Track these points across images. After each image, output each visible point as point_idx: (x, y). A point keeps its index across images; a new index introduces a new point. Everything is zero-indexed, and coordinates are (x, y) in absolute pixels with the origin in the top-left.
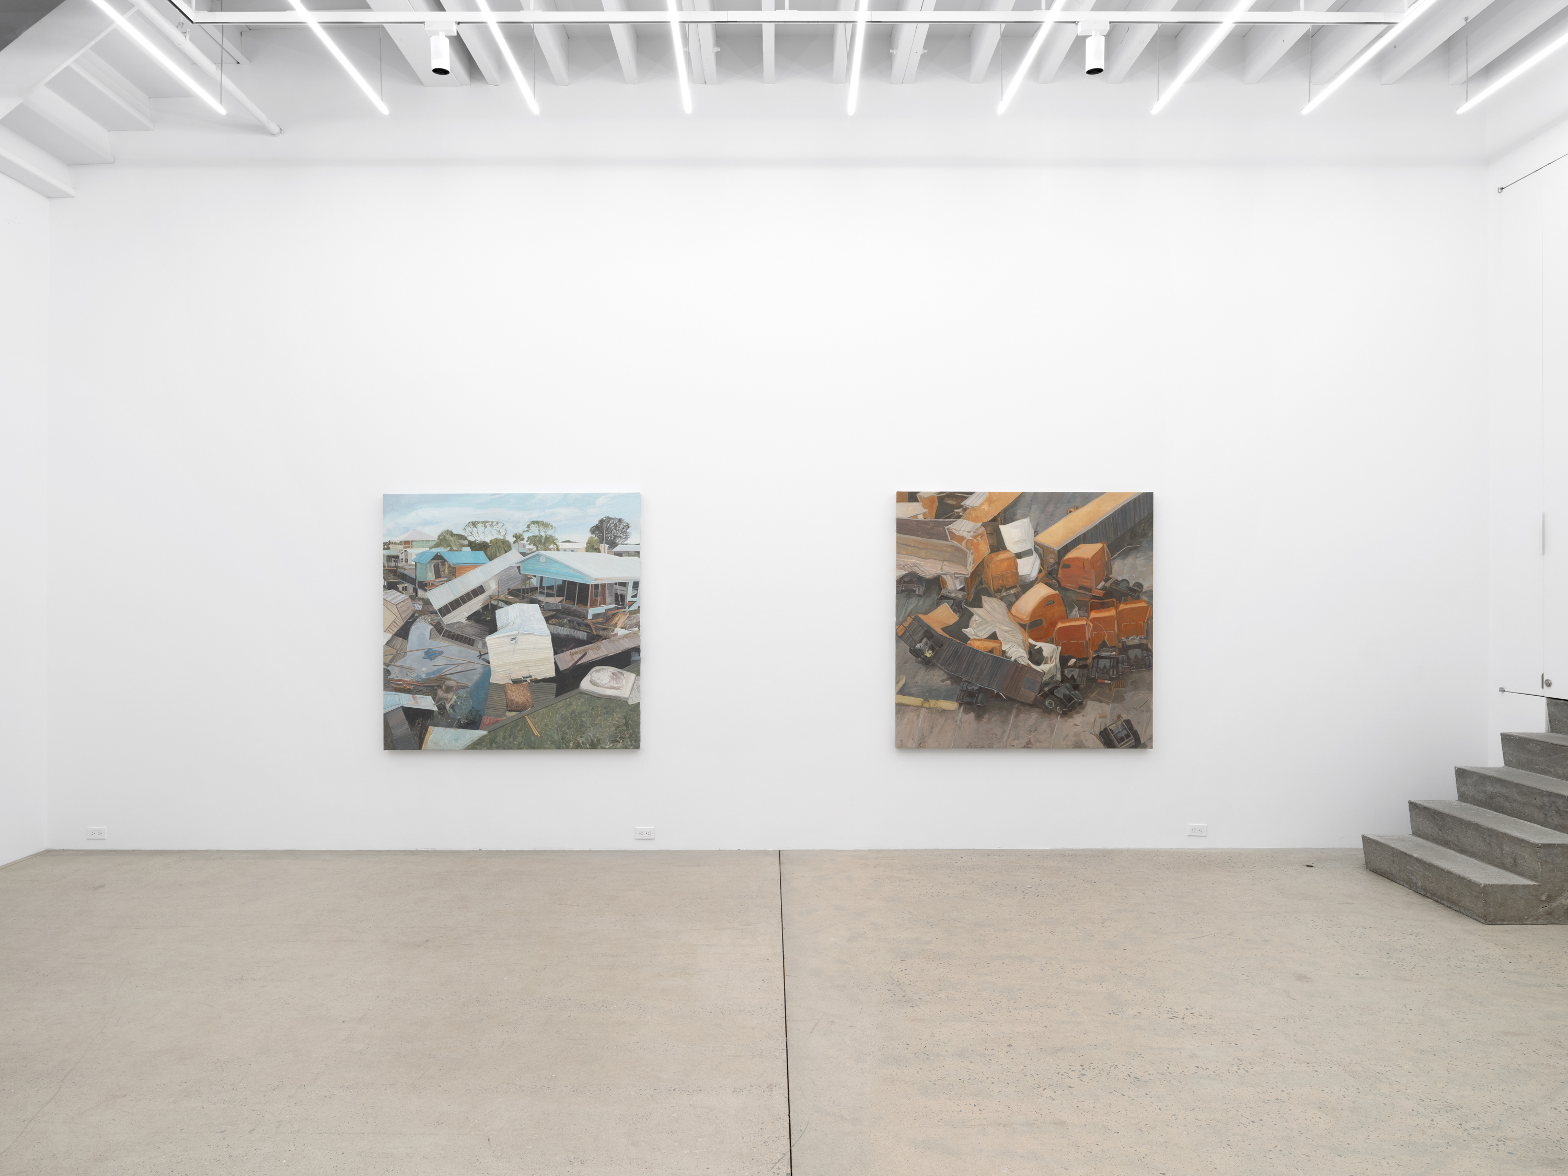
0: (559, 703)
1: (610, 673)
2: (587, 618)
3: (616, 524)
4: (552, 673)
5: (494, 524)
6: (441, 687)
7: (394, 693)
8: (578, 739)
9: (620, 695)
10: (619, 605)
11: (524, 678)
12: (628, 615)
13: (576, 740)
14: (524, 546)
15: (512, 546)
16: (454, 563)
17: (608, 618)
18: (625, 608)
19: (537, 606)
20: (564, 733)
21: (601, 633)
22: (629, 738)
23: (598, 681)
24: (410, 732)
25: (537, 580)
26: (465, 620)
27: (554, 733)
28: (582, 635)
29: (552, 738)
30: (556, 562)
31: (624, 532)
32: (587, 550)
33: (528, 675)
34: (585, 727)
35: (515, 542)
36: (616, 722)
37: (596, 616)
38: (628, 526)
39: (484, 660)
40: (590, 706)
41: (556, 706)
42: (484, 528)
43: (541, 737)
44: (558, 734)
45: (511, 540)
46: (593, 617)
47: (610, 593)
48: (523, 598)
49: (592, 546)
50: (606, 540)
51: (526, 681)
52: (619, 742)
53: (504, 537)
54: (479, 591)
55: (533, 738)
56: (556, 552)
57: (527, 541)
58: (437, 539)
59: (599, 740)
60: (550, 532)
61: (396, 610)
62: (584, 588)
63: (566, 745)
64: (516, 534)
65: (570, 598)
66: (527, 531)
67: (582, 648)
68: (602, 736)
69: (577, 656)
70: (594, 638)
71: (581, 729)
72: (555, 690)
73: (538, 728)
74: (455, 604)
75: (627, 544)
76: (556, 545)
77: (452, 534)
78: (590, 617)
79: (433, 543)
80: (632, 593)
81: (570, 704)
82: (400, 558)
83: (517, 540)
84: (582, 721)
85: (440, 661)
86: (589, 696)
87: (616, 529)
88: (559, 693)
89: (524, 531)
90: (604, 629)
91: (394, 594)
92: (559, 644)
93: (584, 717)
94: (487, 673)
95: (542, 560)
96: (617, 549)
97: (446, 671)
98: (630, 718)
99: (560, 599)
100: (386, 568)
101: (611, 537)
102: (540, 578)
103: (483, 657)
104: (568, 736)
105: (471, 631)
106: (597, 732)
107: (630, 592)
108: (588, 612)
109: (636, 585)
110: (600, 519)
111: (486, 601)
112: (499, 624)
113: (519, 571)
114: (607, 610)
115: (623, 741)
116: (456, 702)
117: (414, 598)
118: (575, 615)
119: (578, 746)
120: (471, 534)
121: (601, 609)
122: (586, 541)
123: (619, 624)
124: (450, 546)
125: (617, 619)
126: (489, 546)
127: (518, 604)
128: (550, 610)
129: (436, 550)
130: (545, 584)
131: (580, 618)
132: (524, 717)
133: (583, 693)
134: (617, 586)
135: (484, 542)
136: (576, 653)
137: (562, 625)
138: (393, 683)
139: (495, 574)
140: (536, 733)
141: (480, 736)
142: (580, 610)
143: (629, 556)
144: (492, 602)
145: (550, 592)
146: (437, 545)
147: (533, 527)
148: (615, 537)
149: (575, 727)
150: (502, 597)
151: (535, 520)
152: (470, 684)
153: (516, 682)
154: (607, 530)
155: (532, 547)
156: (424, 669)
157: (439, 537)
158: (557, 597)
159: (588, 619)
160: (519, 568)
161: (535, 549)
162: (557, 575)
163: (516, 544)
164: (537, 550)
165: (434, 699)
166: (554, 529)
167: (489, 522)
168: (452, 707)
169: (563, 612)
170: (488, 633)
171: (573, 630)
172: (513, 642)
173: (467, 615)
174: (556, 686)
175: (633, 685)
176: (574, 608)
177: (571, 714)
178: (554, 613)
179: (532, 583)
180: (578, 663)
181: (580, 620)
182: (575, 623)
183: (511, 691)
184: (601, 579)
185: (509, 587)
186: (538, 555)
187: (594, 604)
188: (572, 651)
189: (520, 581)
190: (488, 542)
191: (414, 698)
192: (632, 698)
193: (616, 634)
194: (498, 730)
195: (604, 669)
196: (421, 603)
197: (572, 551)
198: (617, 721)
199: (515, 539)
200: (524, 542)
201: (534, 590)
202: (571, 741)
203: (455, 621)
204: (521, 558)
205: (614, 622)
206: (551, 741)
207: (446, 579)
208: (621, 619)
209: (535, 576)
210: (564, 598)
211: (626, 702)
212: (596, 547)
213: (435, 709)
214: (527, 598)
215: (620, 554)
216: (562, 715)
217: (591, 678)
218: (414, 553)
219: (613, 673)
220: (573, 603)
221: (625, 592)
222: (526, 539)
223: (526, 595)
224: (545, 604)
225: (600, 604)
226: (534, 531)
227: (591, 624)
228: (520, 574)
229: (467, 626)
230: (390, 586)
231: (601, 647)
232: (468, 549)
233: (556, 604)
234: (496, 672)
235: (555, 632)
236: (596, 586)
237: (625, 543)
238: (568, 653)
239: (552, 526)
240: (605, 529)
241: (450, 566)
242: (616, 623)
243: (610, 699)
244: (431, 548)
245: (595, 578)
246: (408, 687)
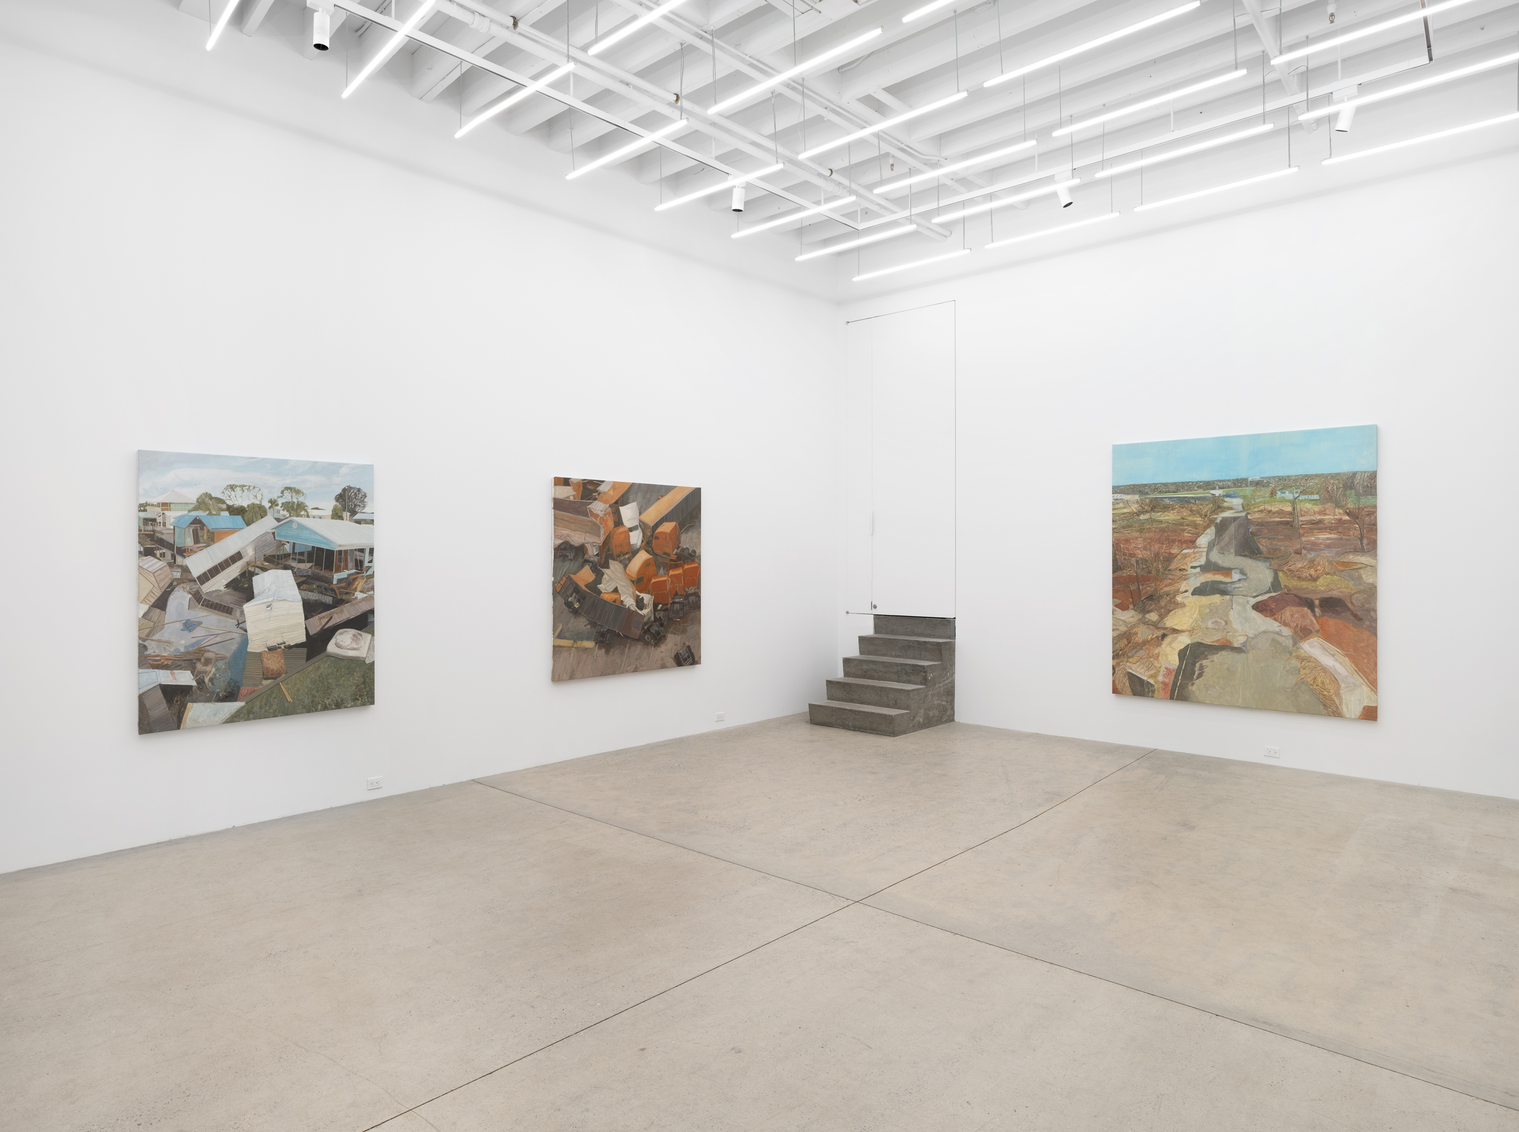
0: (309, 668)
1: (351, 635)
2: (332, 583)
3: (355, 493)
4: (303, 639)
5: (251, 488)
6: (199, 660)
7: (151, 670)
8: (325, 701)
9: (359, 656)
10: (358, 570)
11: (278, 644)
12: (365, 579)
13: (323, 702)
14: (278, 512)
15: (268, 511)
16: (213, 527)
17: (349, 582)
18: (363, 573)
19: (290, 571)
20: (314, 696)
21: (344, 597)
22: (366, 695)
23: (342, 643)
24: (168, 711)
25: (290, 546)
26: (223, 587)
27: (305, 697)
28: (328, 600)
29: (304, 702)
30: (307, 528)
31: (362, 501)
32: (333, 518)
33: (282, 642)
34: (331, 688)
35: (270, 508)
36: (356, 682)
37: (340, 581)
38: (365, 496)
39: (241, 628)
40: (335, 668)
41: (307, 670)
42: (241, 492)
43: (294, 702)
44: (308, 698)
45: (267, 505)
46: (337, 582)
47: (351, 559)
48: (278, 564)
49: (337, 514)
50: (348, 508)
51: (280, 648)
52: (358, 700)
53: (261, 502)
54: (237, 557)
55: (286, 704)
56: (306, 518)
57: (281, 507)
58: (195, 502)
59: (343, 699)
60: (301, 499)
61: (153, 579)
62: (330, 553)
63: (315, 708)
64: (271, 500)
65: (318, 564)
66: (281, 496)
67: (329, 612)
68: (345, 695)
69: (324, 620)
70: (339, 603)
71: (328, 690)
72: (306, 655)
73: (291, 694)
74: (214, 571)
75: (364, 513)
76: (307, 511)
77: (211, 498)
78: (335, 582)
79: (192, 506)
80: (369, 559)
81: (319, 667)
82: (158, 521)
83: (272, 505)
84: (328, 682)
85: (199, 632)
86: (334, 658)
87: (355, 498)
88: (309, 657)
89: (279, 497)
90: (347, 593)
91: (151, 561)
92: (310, 609)
93: (330, 679)
94: (245, 641)
95: (295, 526)
96: (357, 517)
97: (205, 643)
98: (367, 676)
99: (310, 565)
100: (143, 532)
101: (352, 505)
102: (292, 544)
103: (240, 626)
104: (317, 699)
105: (229, 599)
106: (341, 693)
107: (367, 558)
108: (333, 577)
109: (372, 551)
110: (343, 488)
111: (244, 567)
112: (256, 591)
113: (274, 537)
114: (349, 575)
115: (362, 699)
116: (214, 674)
117: (172, 565)
118: (323, 581)
119: (325, 708)
120: (229, 498)
121: (344, 574)
122: (331, 508)
123: (359, 588)
124: (209, 510)
125: (357, 583)
126: (247, 511)
127: (273, 570)
128: (302, 576)
129: (195, 514)
130: (297, 551)
131: (327, 583)
132: (279, 684)
133: (330, 656)
134: (357, 552)
135: (242, 507)
136: (324, 617)
137: (312, 591)
138: (150, 659)
139: (252, 539)
140: (289, 699)
141: (238, 707)
142: (327, 576)
143: (366, 524)
144: (250, 569)
145: (302, 558)
146: (195, 509)
147: (287, 493)
148: (356, 505)
149: (323, 689)
150: (258, 563)
151: (288, 486)
152: (228, 655)
153: (271, 649)
154: (348, 498)
155: (285, 513)
156: (183, 642)
157: (198, 499)
158: (307, 562)
159: (334, 583)
160: (274, 533)
161: (288, 515)
162: (307, 542)
163: (272, 509)
164: (290, 516)
165: (193, 673)
166: (304, 495)
167: (246, 486)
168: (211, 680)
169: (312, 578)
170: (245, 601)
171: (321, 595)
172: (269, 608)
173: (225, 582)
174: (306, 651)
175: (370, 645)
176: (322, 574)
177: (319, 677)
178: (305, 578)
179: (286, 549)
180: (325, 627)
181: (327, 585)
182: (323, 588)
183: (267, 658)
184: (344, 546)
185: (265, 553)
186: (291, 521)
187: (338, 570)
188: (320, 615)
189: (275, 548)
190: (246, 506)
191: (172, 674)
192: (368, 657)
193: (357, 598)
194: (255, 700)
195: (347, 632)
196: (180, 570)
197: (320, 518)
198: (357, 680)
199: (270, 504)
200: (279, 508)
201: (287, 556)
202: (319, 703)
203: (214, 590)
204: (276, 524)
205: (354, 586)
206: (302, 705)
207: (205, 545)
208: (360, 584)
209: (288, 542)
210: (314, 564)
211: (364, 661)
212: (340, 514)
213: (194, 683)
214: (282, 564)
215: (358, 522)
216: (312, 679)
217: (336, 641)
218: (172, 516)
219: (353, 635)
220: (321, 568)
221: (363, 558)
222: (280, 505)
223: (280, 561)
224: (297, 570)
225: (343, 569)
226: (288, 497)
227: (336, 589)
228: (275, 540)
229: (226, 593)
230: (147, 552)
231: (344, 610)
232: (226, 513)
233: (307, 570)
234: (253, 641)
235: (306, 598)
236: (340, 552)
237: (363, 511)
238: (317, 617)
239: (303, 493)
240: (347, 498)
241: (208, 531)
242: (356, 587)
243: (352, 660)
244: (190, 511)
245: (339, 544)
246: (166, 663)
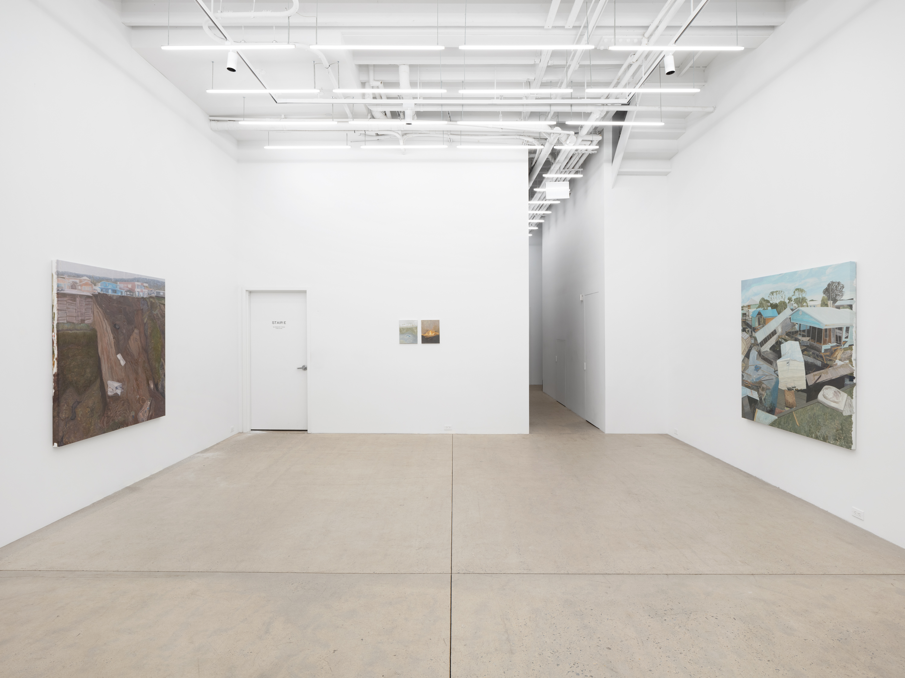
0: (808, 407)
1: (833, 391)
2: (821, 352)
3: (836, 286)
4: (804, 387)
5: (780, 292)
6: (760, 387)
7: (745, 388)
8: (817, 433)
9: (838, 408)
10: (838, 343)
11: (792, 388)
12: (843, 351)
13: (816, 433)
14: (792, 305)
15: (787, 305)
16: (765, 316)
17: (832, 352)
18: (841, 346)
19: (798, 342)
20: (810, 427)
21: (829, 363)
22: (844, 439)
23: (827, 396)
24: (750, 410)
25: (798, 326)
26: (769, 349)
27: (806, 426)
28: (819, 363)
29: (805, 429)
30: (807, 314)
31: (841, 291)
32: (822, 306)
33: (794, 386)
34: (820, 426)
35: (789, 302)
36: (836, 427)
37: (826, 350)
38: (843, 287)
39: (776, 374)
40: (823, 412)
41: (807, 408)
42: (776, 295)
43: (800, 426)
44: (807, 427)
45: (787, 301)
46: (824, 352)
47: (833, 335)
48: (792, 337)
49: (824, 303)
50: (831, 297)
51: (793, 389)
52: (838, 441)
53: (784, 300)
54: (774, 333)
55: (796, 426)
56: (807, 308)
57: (794, 302)
58: (759, 303)
59: (828, 436)
60: (804, 295)
61: (745, 343)
62: (820, 330)
63: (811, 435)
64: (789, 298)
65: (813, 338)
66: (794, 295)
67: (819, 372)
68: (829, 434)
69: (816, 377)
70: (825, 366)
71: (818, 426)
72: (806, 398)
73: (799, 420)
74: (766, 340)
75: (842, 300)
76: (807, 303)
77: (765, 300)
78: (823, 351)
79: (758, 305)
80: (845, 335)
81: (813, 409)
82: (747, 314)
83: (789, 301)
84: (818, 420)
85: (760, 372)
86: (822, 405)
87: (836, 290)
88: (808, 400)
89: (792, 296)
90: (830, 360)
91: (745, 334)
92: (809, 368)
93: (820, 418)
94: (777, 383)
95: (800, 313)
96: (838, 303)
97: (763, 378)
98: (844, 425)
99: (808, 338)
100: (742, 320)
101: (834, 295)
102: (799, 324)
103: (776, 372)
104: (812, 430)
105: (771, 356)
106: (826, 431)
107: (844, 335)
108: (822, 348)
109: (848, 329)
110: (828, 283)
111: (777, 339)
112: (783, 353)
113: (790, 320)
114: (832, 347)
115: (840, 441)
116: (766, 397)
117: (751, 336)
118: (815, 350)
119: (817, 438)
120: (771, 299)
121: (828, 346)
122: (821, 299)
123: (838, 358)
124: (764, 307)
125: (837, 353)
126: (778, 306)
127: (790, 341)
128: (804, 346)
129: (759, 309)
130: (802, 329)
131: (818, 351)
132: (792, 412)
133: (819, 402)
134: (837, 330)
135: (776, 303)
136: (816, 375)
137: (809, 356)
138: (745, 382)
139: (781, 322)
140: (798, 424)
141: (775, 419)
142: (818, 346)
143: (844, 308)
144: (780, 340)
145: (804, 334)
146: (759, 307)
147: (797, 293)
148: (836, 295)
149: (816, 424)
150: (783, 337)
151: (797, 288)
152: (771, 388)
153: (789, 389)
154: (832, 291)
155: (796, 305)
156: (755, 376)
157: (760, 302)
158: (807, 337)
159: (822, 352)
160: (790, 318)
161: (797, 307)
162: (807, 323)
163: (789, 303)
164: (798, 307)
165: (758, 393)
166: (806, 293)
167: (778, 291)
168: (765, 399)
169: (810, 347)
170: (777, 358)
171: (814, 359)
172: (788, 364)
173: (770, 347)
174: (806, 395)
175: (846, 402)
176: (815, 345)
177: (814, 415)
178: (806, 347)
179: (796, 328)
180: (817, 382)
181: (818, 353)
182: (816, 355)
183: (787, 394)
184: (828, 325)
185: (786, 331)
186: (798, 310)
187: (825, 343)
188: (814, 373)
189: (791, 327)
190: (778, 303)
191: (751, 392)
192: (845, 411)
193: (837, 364)
194: (781, 417)
195: (830, 388)
196: (753, 339)
197: (814, 306)
198: (837, 426)
199: (788, 301)
200: (792, 302)
201: (796, 332)
202: (813, 433)
203: (765, 350)
204: (791, 312)
205: (835, 356)
206: (804, 430)
207: (762, 326)
208: (839, 354)
209: (797, 324)
210: (810, 338)
211: (842, 413)
212: (826, 303)
213: (758, 399)
214: (794, 337)
215: (838, 307)
216: (809, 415)
217: (823, 393)
218: (751, 310)
219: (835, 392)
220: (814, 341)
221: (841, 335)
222: (793, 300)
223: (793, 336)
224: (802, 342)
225: (828, 343)
226: (797, 295)
227: (823, 356)
228: (791, 322)
229: (770, 353)
230: (744, 330)
231: (829, 372)
232: (770, 308)
233: (807, 342)
234: (781, 382)
235: (806, 361)
236: (826, 330)
237: (842, 299)
238: (812, 374)
239: (805, 291)
240: (830, 290)
241: (763, 319)
242: (836, 356)
243: (834, 410)
244: (757, 308)
245: (826, 324)
246: (749, 385)
